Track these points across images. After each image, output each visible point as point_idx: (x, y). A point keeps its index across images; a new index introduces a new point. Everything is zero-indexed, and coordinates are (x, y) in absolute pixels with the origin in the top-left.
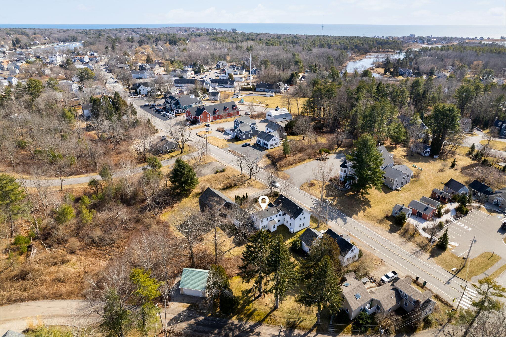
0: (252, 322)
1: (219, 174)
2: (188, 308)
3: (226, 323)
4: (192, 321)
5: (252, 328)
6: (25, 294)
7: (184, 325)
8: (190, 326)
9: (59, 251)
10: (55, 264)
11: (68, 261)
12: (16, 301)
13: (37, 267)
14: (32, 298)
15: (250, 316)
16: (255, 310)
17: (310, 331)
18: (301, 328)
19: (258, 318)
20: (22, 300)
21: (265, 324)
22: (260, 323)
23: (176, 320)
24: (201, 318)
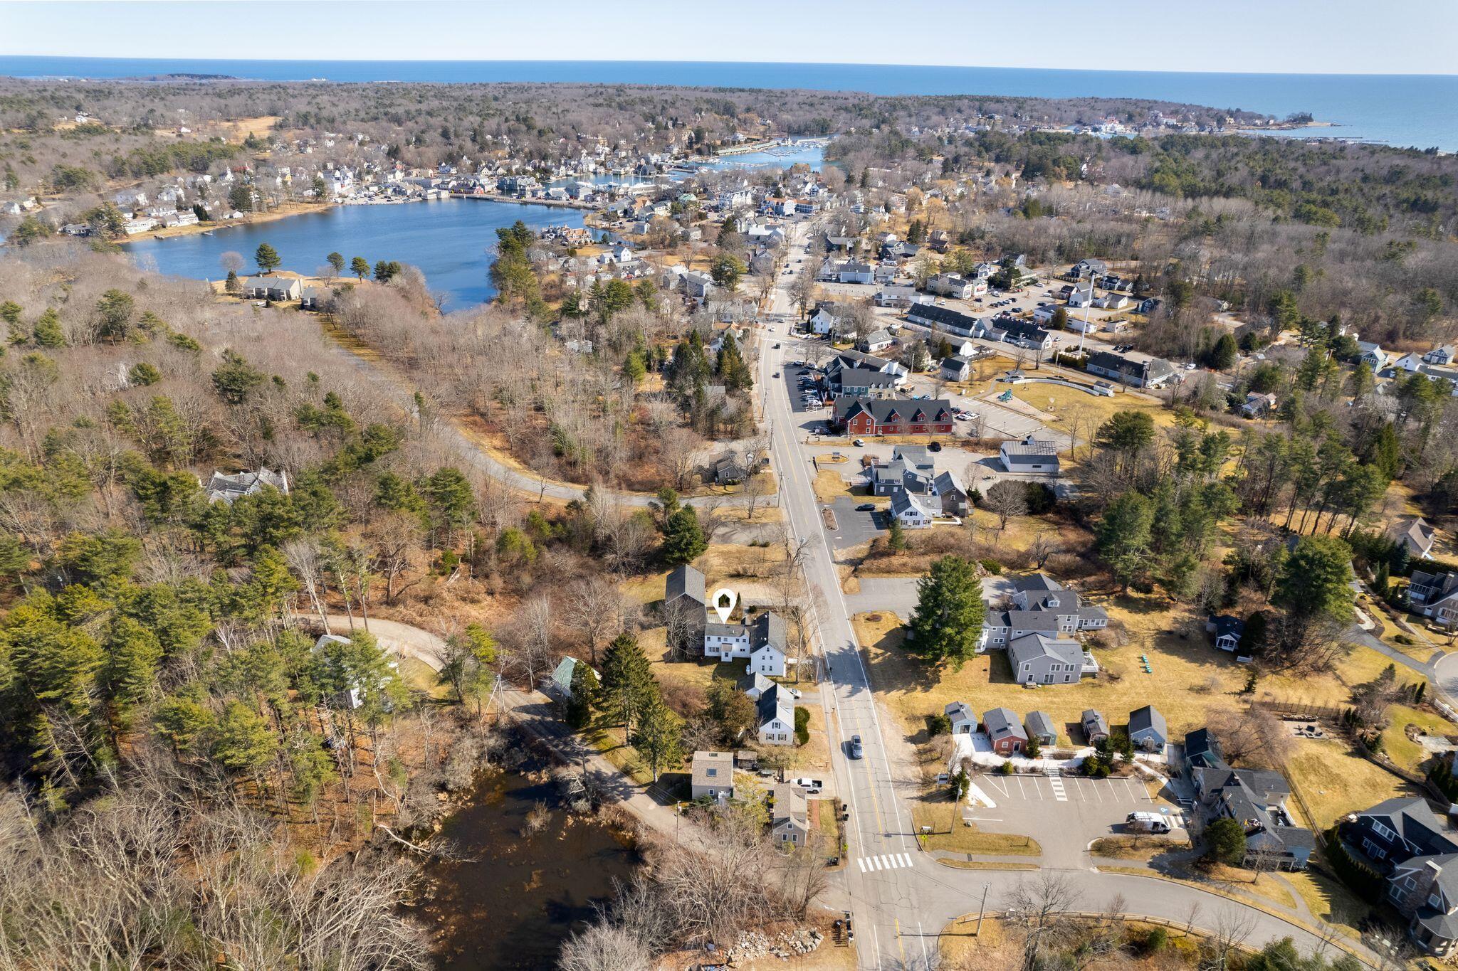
0: (592, 748)
1: (753, 548)
2: (547, 705)
3: (568, 735)
4: (538, 718)
5: (588, 753)
6: (418, 619)
7: (527, 717)
8: (533, 720)
9: (480, 586)
10: (464, 599)
11: (478, 601)
12: (407, 623)
13: (445, 594)
14: (420, 626)
15: (596, 740)
16: (606, 737)
17: (640, 787)
18: (633, 778)
19: (602, 747)
20: (412, 623)
21: (604, 756)
22: (599, 753)
23: (525, 709)
24: (550, 719)
